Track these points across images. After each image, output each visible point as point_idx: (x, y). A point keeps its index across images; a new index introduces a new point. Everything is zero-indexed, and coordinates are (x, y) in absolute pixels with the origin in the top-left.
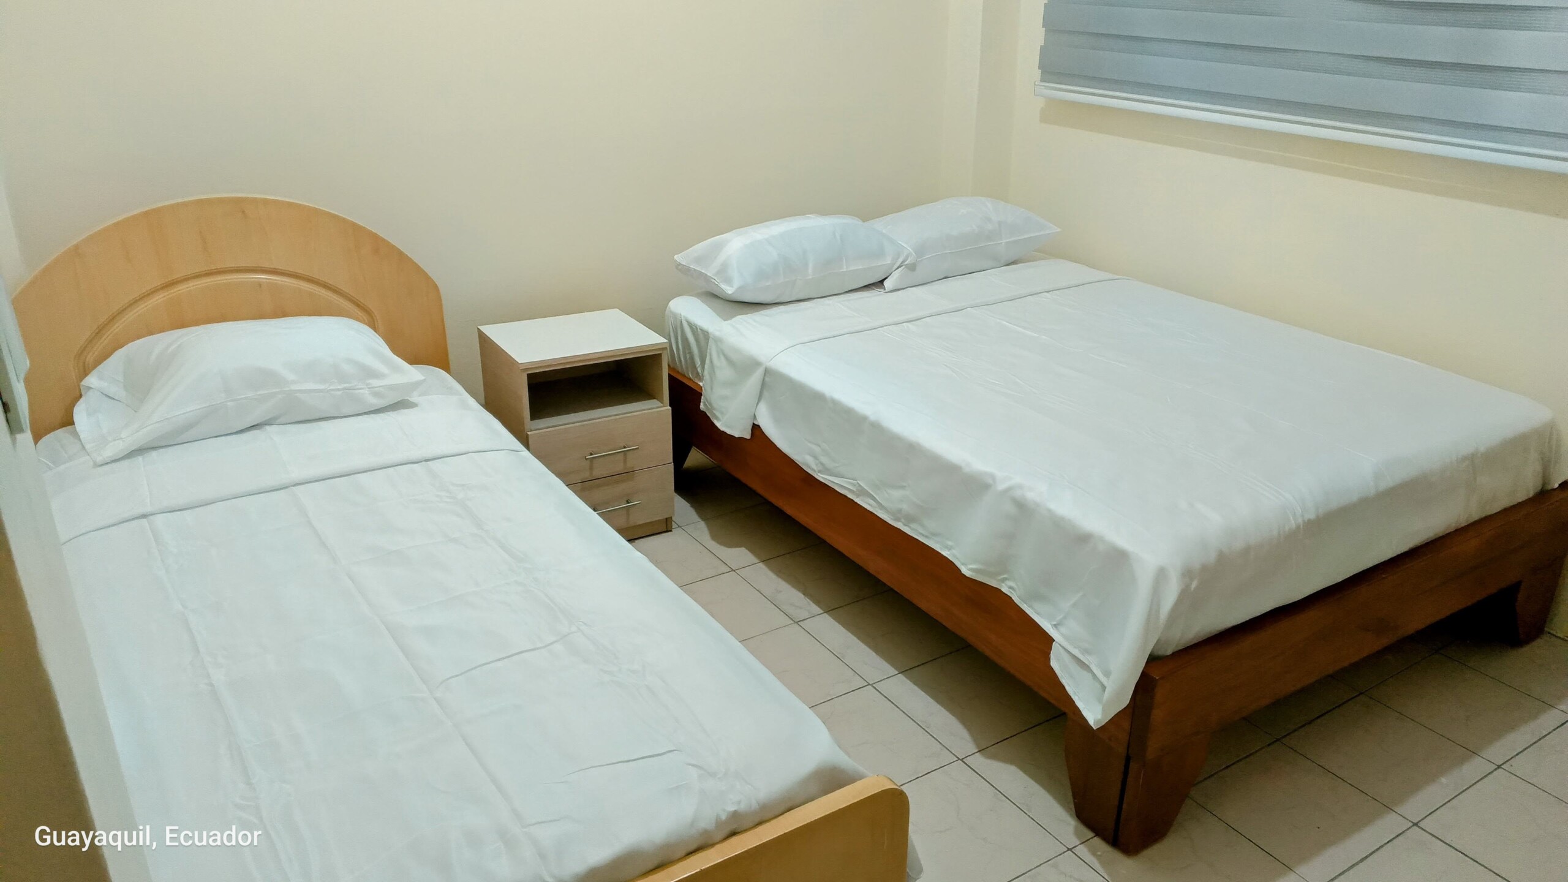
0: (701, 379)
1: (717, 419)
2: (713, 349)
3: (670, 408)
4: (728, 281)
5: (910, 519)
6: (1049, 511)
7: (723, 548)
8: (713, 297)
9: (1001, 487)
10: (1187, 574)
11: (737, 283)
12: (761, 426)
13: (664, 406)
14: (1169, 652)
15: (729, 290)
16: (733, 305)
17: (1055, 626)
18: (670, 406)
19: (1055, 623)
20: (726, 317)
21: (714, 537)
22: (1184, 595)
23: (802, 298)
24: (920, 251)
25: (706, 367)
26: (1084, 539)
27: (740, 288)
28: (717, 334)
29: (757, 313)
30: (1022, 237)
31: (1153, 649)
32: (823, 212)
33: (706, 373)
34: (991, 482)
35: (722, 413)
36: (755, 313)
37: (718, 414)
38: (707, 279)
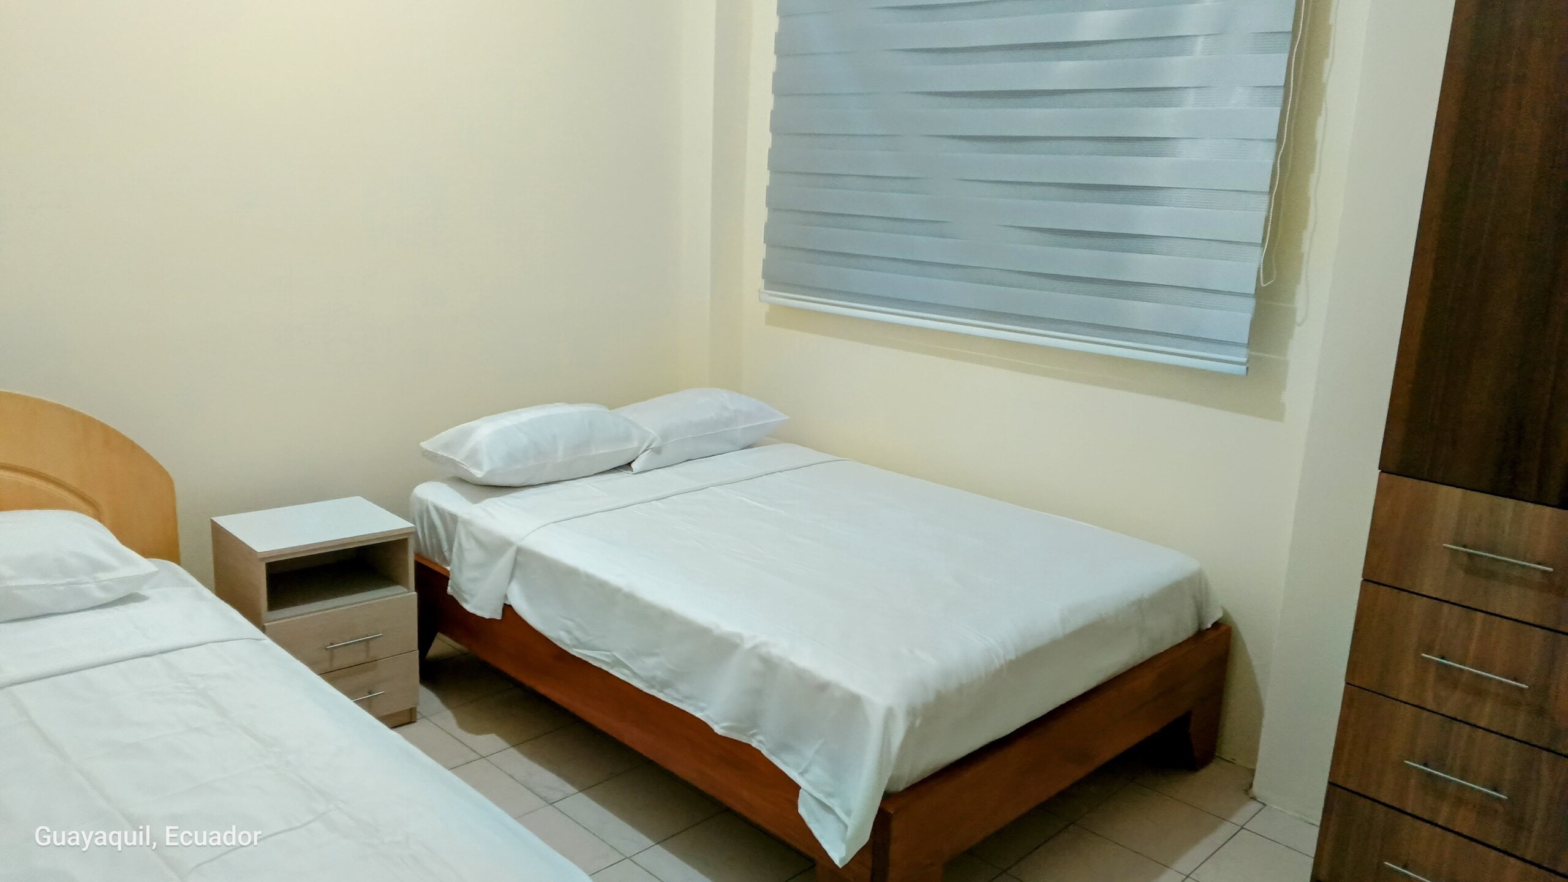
0: (448, 563)
1: (466, 601)
2: (461, 532)
3: (415, 593)
4: (478, 465)
5: (664, 685)
6: (791, 663)
7: (470, 735)
8: (463, 482)
9: (748, 645)
10: (912, 713)
11: (487, 467)
12: (512, 605)
13: (409, 592)
14: (901, 788)
15: (479, 474)
16: (483, 488)
17: (802, 774)
18: (416, 591)
19: (801, 771)
20: (475, 500)
21: (461, 724)
22: (910, 731)
23: (552, 480)
24: (665, 436)
25: (455, 549)
26: (823, 687)
27: (491, 472)
28: (466, 516)
29: (508, 495)
30: (755, 424)
31: (888, 785)
32: (571, 401)
33: (454, 556)
34: (739, 641)
35: (472, 596)
36: (506, 496)
37: (466, 596)
38: (454, 463)
